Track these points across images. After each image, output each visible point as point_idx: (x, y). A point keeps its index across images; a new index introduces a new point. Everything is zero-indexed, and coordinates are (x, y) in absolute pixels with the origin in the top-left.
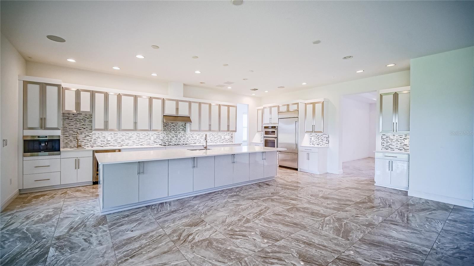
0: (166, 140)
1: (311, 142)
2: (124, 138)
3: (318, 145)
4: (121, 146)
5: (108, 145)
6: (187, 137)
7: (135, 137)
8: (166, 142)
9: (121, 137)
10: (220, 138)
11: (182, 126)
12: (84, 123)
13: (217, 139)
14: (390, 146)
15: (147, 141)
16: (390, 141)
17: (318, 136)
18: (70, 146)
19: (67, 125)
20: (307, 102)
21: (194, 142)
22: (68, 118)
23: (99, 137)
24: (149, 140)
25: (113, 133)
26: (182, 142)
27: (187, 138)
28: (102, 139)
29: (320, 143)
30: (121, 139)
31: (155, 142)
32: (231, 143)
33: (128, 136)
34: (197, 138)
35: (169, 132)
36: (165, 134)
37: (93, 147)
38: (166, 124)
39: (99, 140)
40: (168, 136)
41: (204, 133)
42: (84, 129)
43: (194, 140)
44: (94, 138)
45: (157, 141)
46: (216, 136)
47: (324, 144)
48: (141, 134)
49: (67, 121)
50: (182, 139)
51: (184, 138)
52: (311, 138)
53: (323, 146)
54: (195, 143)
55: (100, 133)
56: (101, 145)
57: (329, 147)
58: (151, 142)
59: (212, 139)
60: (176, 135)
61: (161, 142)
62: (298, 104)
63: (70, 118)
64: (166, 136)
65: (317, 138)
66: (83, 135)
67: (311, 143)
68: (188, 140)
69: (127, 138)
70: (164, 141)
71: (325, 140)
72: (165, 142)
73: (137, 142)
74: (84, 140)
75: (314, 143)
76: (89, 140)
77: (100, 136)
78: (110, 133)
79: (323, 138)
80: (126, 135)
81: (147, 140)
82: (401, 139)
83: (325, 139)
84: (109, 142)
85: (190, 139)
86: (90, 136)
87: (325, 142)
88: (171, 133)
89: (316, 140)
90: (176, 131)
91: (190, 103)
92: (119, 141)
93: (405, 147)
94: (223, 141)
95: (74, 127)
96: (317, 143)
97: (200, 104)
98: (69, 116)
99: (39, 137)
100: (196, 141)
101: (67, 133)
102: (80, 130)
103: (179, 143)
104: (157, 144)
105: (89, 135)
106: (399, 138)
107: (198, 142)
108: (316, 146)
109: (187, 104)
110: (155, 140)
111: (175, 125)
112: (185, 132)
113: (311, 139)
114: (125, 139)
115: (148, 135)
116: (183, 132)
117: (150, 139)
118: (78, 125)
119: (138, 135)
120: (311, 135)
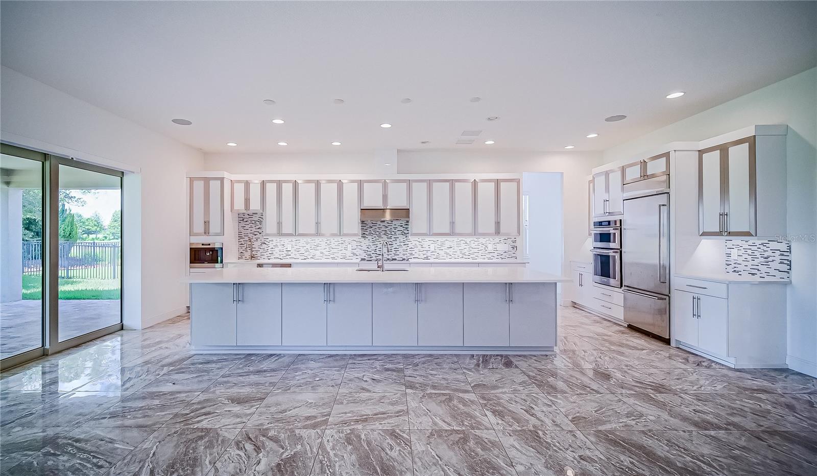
0: (373, 252)
1: (728, 265)
2: (308, 246)
3: (753, 274)
4: (305, 259)
5: (288, 257)
6: (410, 246)
7: (323, 244)
8: (372, 255)
9: (305, 245)
10: (483, 248)
11: (401, 226)
12: (260, 226)
13: (476, 250)
15: (341, 252)
17: (753, 248)
18: (245, 256)
19: (242, 229)
20: (703, 145)
21: (425, 256)
22: (243, 220)
23: (276, 246)
24: (344, 251)
25: (294, 240)
26: (401, 255)
27: (412, 248)
28: (280, 248)
29: (758, 270)
30: (305, 248)
31: (354, 254)
32: (513, 260)
33: (314, 244)
34: (432, 249)
35: (377, 238)
36: (371, 241)
37: (269, 259)
38: (372, 223)
39: (277, 249)
40: (376, 245)
41: (445, 239)
42: (260, 233)
43: (425, 252)
44: (271, 246)
45: (358, 252)
46: (473, 246)
47: (772, 272)
48: (333, 241)
49: (243, 224)
50: (401, 249)
51: (404, 247)
52: (728, 251)
53: (768, 279)
54: (427, 258)
55: (279, 240)
56: (280, 257)
57: (791, 282)
58: (349, 253)
59: (463, 252)
60: (390, 243)
61: (364, 255)
62: (667, 155)
63: (245, 220)
64: (371, 244)
65: (749, 252)
66: (259, 243)
67: (730, 269)
68: (413, 252)
69: (312, 246)
70: (369, 253)
71: (778, 258)
72: (369, 255)
73: (327, 253)
74: (259, 249)
75: (740, 268)
76: (266, 249)
77: (278, 244)
78: (290, 240)
79: (770, 253)
80: (312, 242)
81: (341, 250)
84: (290, 253)
85: (416, 250)
86: (267, 243)
87: (776, 265)
88: (380, 240)
89: (746, 260)
90: (390, 236)
91: (409, 182)
92: (302, 251)
94: (492, 254)
95: (249, 231)
96: (748, 268)
97: (452, 182)
98: (243, 217)
99: (203, 245)
100: (429, 254)
101: (242, 240)
102: (255, 235)
103: (396, 257)
104: (357, 257)
105: (265, 242)
107: (435, 257)
108: (746, 277)
109: (405, 185)
110: (354, 251)
111: (387, 225)
112: (406, 237)
113: (729, 255)
114: (309, 248)
115: (342, 242)
116: (402, 238)
117: (346, 249)
118: (254, 229)
119: (328, 242)
120: (729, 244)
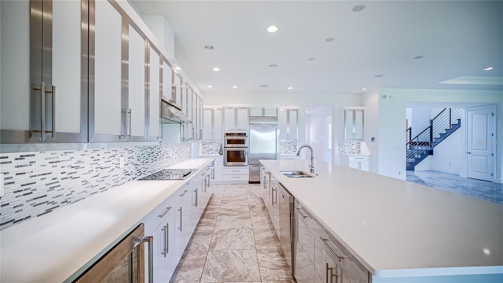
3: (286, 153)
14: (344, 151)
16: (344, 147)
17: (286, 145)
47: (292, 152)
65: (285, 146)
79: (291, 146)
82: (350, 145)
83: (293, 147)
87: (292, 149)
89: (284, 149)
93: (353, 151)
96: (284, 152)
106: (350, 144)
